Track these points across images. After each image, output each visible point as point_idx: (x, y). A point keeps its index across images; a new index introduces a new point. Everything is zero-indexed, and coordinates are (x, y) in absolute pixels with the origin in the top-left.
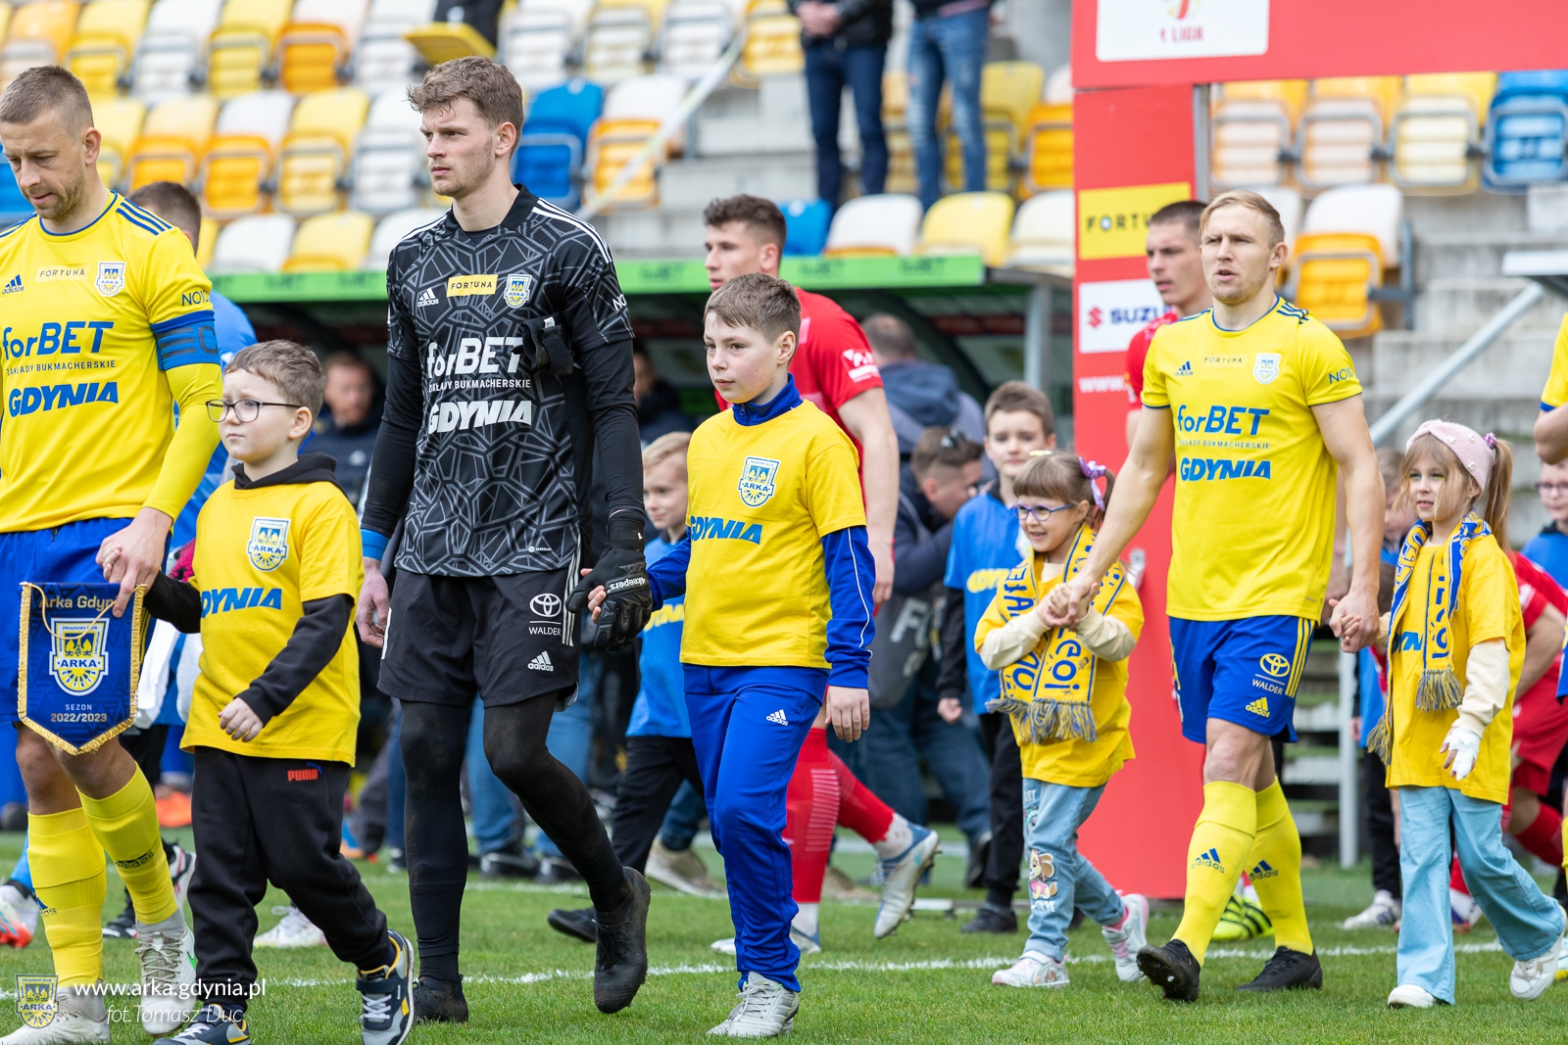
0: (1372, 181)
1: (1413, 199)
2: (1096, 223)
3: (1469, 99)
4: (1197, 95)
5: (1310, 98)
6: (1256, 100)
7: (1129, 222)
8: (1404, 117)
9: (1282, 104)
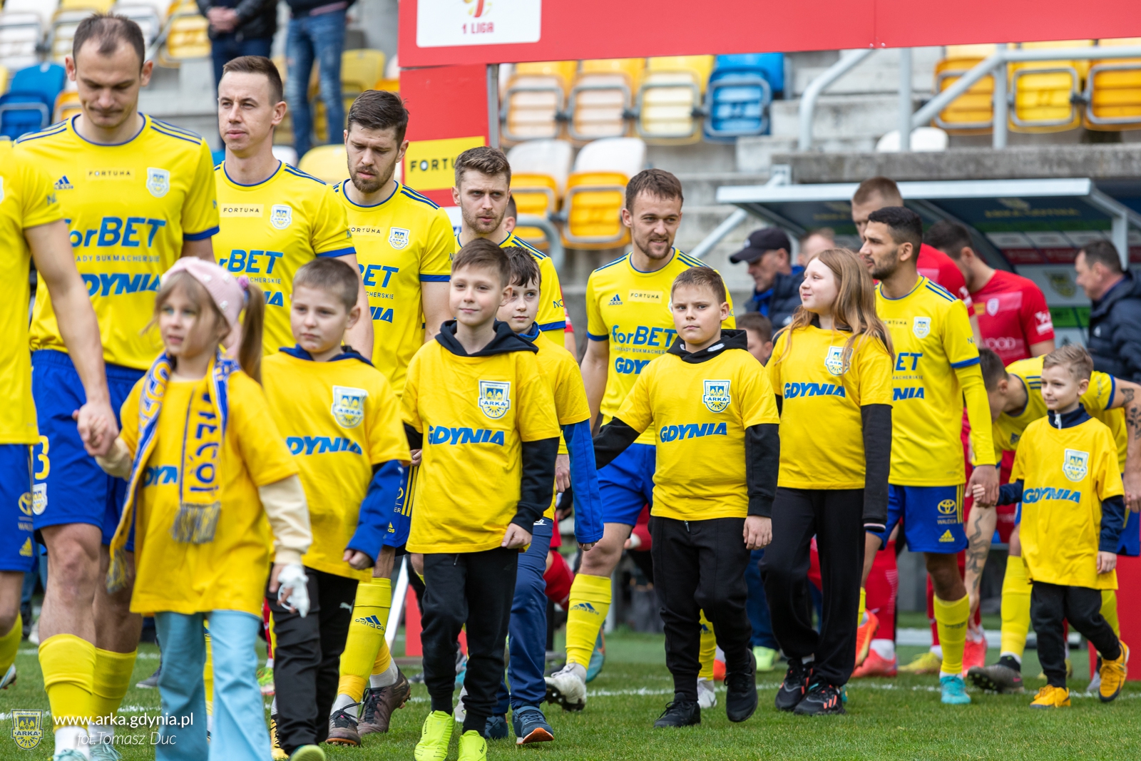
0: (623, 136)
1: (653, 147)
2: (417, 165)
3: (694, 75)
4: (489, 71)
5: (579, 75)
6: (539, 76)
7: (441, 165)
8: (647, 88)
9: (559, 80)
